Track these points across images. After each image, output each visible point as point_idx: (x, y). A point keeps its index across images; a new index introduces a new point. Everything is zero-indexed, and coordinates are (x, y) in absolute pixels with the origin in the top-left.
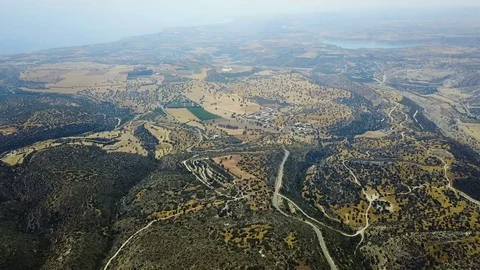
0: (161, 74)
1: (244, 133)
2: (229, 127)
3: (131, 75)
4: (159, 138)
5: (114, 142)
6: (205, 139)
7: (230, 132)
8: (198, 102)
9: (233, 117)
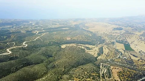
0: (125, 30)
1: (138, 60)
2: (134, 56)
3: (115, 29)
4: (104, 52)
5: (91, 49)
6: (119, 58)
7: (133, 58)
8: (130, 43)
9: (140, 52)
